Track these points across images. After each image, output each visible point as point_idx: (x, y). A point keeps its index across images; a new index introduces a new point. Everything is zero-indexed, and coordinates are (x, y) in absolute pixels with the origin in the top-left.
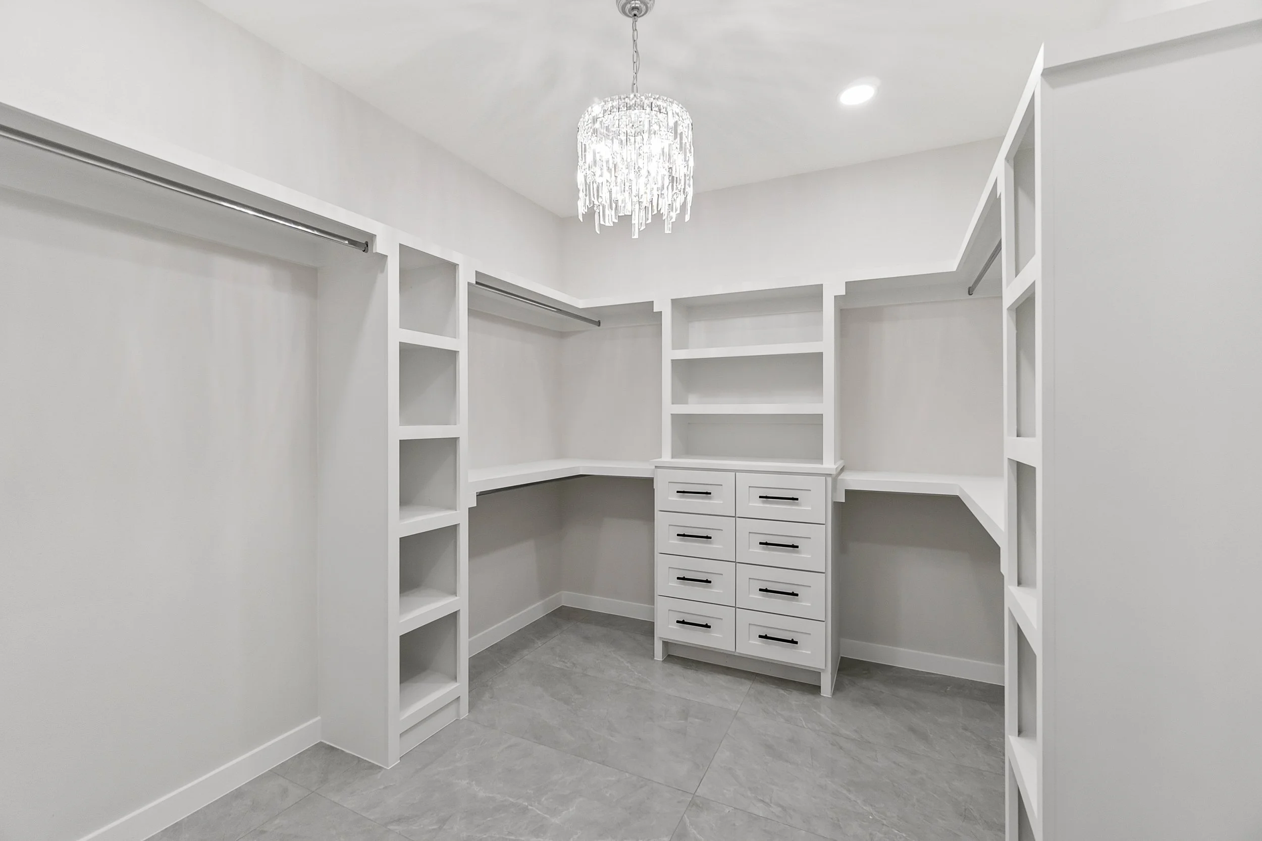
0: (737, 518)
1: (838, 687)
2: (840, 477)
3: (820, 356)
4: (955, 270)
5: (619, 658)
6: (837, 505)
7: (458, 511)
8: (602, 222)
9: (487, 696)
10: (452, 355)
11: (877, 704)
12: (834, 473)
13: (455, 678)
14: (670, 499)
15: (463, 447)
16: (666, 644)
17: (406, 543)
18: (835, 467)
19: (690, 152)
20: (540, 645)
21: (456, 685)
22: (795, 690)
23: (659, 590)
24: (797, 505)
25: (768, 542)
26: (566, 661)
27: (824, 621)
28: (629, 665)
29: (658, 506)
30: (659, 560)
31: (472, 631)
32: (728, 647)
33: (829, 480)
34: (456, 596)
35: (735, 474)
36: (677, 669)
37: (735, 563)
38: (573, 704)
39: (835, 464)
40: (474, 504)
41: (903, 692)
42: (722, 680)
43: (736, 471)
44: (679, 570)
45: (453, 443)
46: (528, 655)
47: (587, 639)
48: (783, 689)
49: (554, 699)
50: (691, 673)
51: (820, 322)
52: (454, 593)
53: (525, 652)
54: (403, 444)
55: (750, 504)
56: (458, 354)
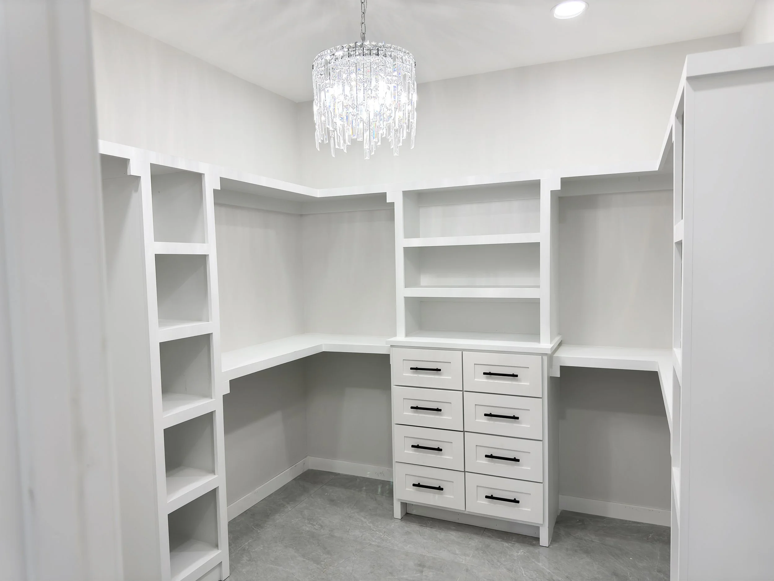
0: (464, 392)
1: (555, 538)
2: (555, 355)
3: (537, 245)
4: (656, 169)
5: (363, 519)
6: (552, 380)
7: (213, 400)
8: (337, 147)
9: (245, 559)
10: (203, 258)
11: (587, 552)
12: (549, 352)
13: (217, 546)
14: (404, 375)
15: (216, 341)
16: (404, 505)
17: (170, 433)
18: (552, 345)
19: (414, 89)
20: (290, 509)
21: (219, 551)
22: (518, 542)
23: (397, 457)
24: (517, 381)
25: (492, 414)
26: (315, 524)
27: (541, 483)
28: (371, 525)
29: (394, 380)
30: (396, 429)
31: (230, 501)
32: (459, 507)
33: (545, 358)
34: (215, 475)
35: (462, 353)
36: (414, 527)
37: (463, 433)
38: (323, 563)
39: (551, 344)
40: (227, 391)
41: (610, 541)
42: (453, 535)
43: (462, 350)
44: (413, 439)
45: (206, 339)
46: (279, 519)
47: (332, 501)
48: (507, 542)
49: (305, 560)
50: (427, 531)
51: (538, 209)
52: (213, 472)
53: (277, 516)
54: (164, 346)
55: (475, 380)
56: (208, 258)
